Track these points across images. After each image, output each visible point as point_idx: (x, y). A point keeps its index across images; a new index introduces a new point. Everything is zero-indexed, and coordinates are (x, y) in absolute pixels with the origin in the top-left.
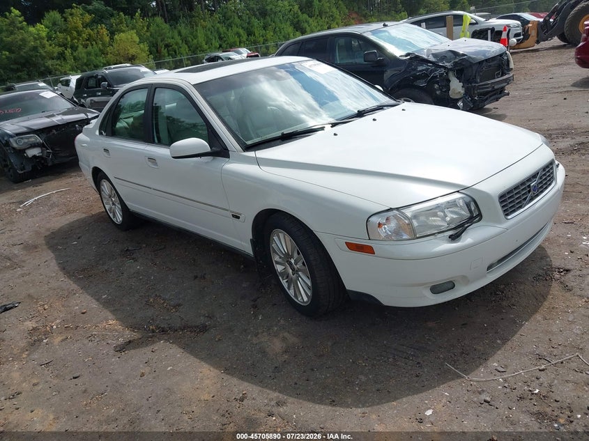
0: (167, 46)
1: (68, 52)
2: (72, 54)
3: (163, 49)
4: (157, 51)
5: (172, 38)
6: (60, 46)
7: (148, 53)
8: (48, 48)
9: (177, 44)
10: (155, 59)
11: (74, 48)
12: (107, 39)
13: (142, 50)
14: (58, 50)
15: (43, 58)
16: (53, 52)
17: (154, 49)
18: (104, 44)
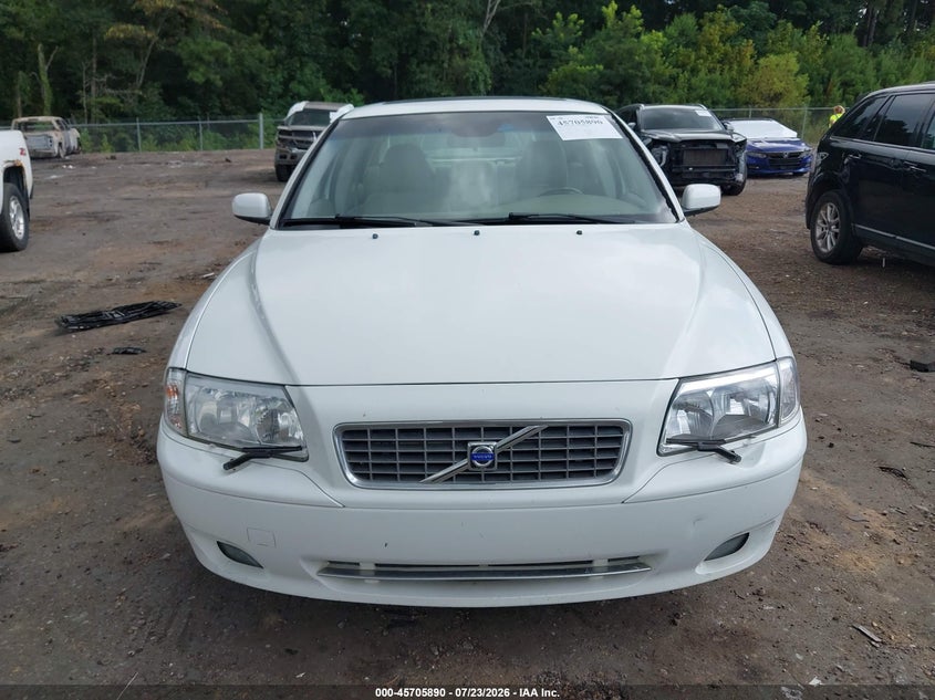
0: (846, 84)
1: (683, 77)
2: (689, 80)
3: (835, 89)
4: (825, 91)
5: (861, 73)
6: (676, 66)
7: (806, 92)
8: (659, 68)
9: (865, 83)
10: (812, 104)
11: (694, 71)
12: (748, 63)
13: (798, 87)
14: (670, 71)
15: (646, 81)
16: (662, 75)
17: (820, 88)
18: (740, 72)
